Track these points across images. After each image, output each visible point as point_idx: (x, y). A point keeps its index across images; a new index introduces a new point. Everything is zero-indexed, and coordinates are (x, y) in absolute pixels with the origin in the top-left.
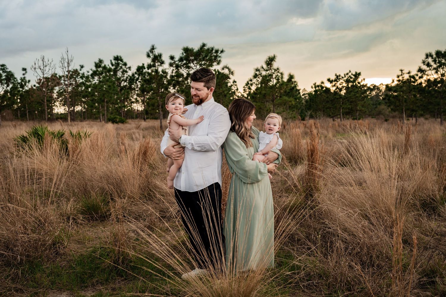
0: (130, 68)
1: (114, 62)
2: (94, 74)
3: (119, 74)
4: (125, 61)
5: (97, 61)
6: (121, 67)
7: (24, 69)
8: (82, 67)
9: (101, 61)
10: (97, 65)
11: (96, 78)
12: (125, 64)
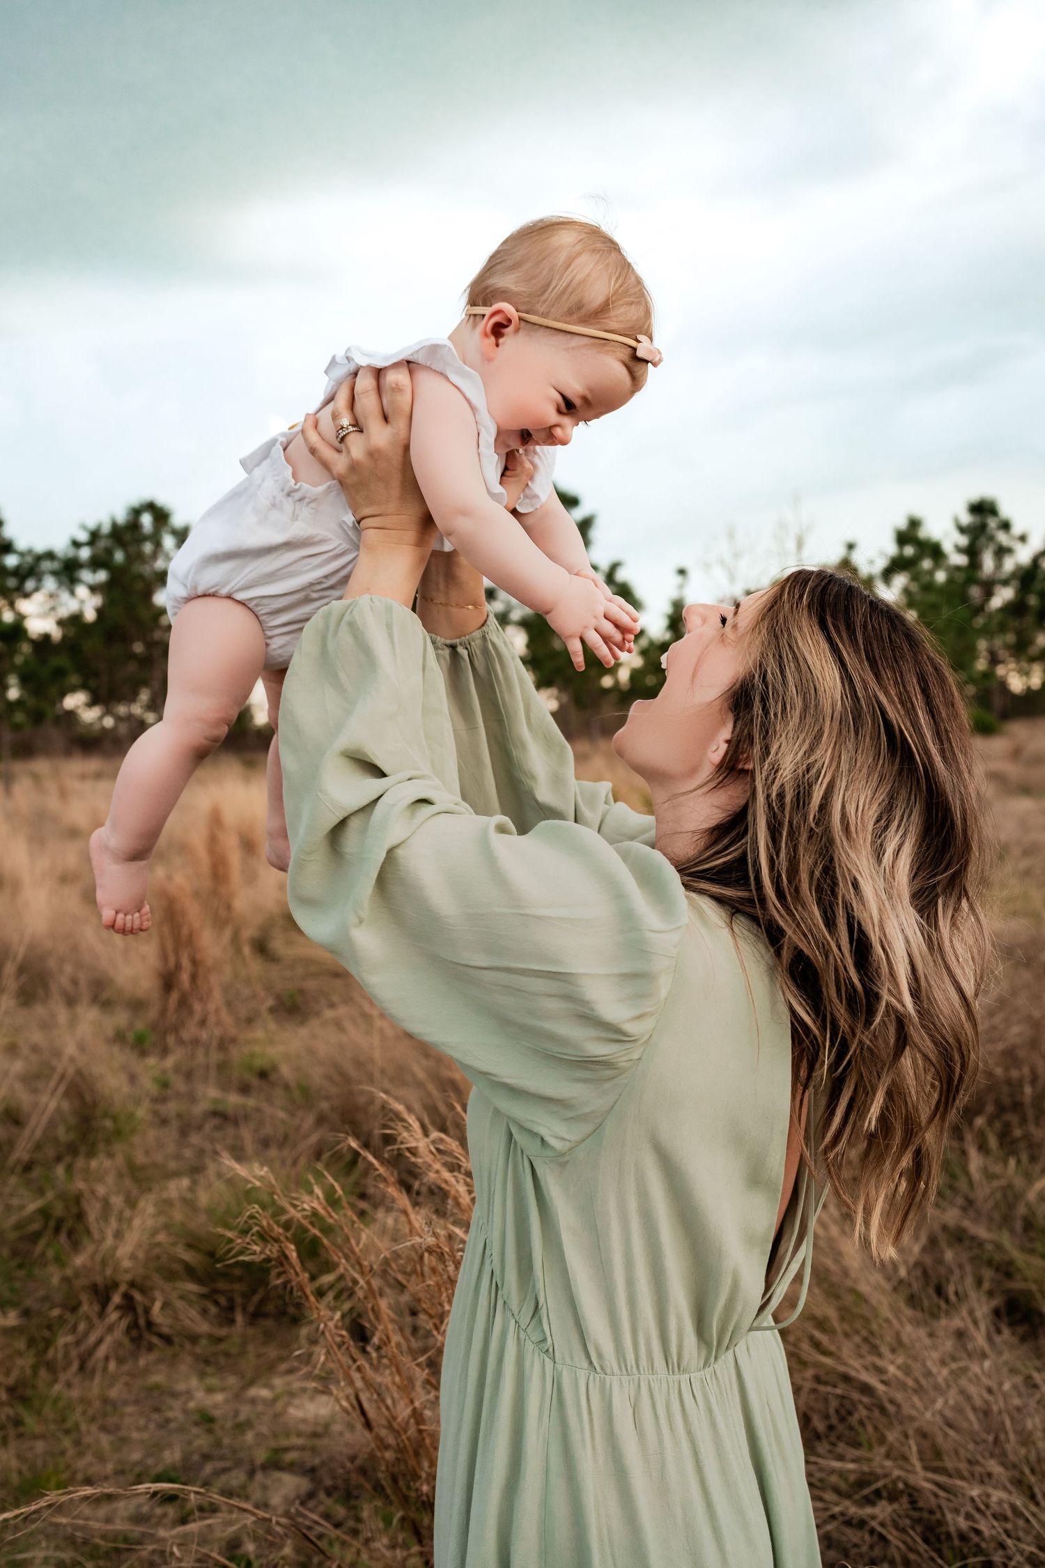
0: (1023, 539)
1: (966, 519)
2: (896, 566)
3: (988, 562)
4: (1005, 510)
5: (903, 524)
6: (991, 538)
7: (682, 572)
8: (851, 547)
9: (914, 524)
10: (904, 538)
11: (900, 580)
12: (1006, 526)
